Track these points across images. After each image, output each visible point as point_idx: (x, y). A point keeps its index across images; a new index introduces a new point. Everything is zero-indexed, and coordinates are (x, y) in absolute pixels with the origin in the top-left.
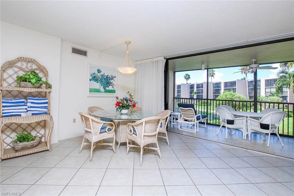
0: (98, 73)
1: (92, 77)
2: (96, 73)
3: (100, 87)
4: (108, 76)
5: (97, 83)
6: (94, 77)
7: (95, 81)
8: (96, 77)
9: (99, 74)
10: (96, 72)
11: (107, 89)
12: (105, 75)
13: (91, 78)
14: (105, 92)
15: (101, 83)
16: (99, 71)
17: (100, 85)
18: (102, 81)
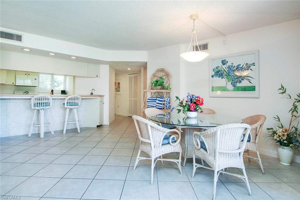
0: (223, 65)
1: (215, 72)
2: (221, 66)
3: (227, 84)
4: (240, 65)
5: (222, 78)
6: (218, 72)
7: (219, 77)
8: (220, 71)
9: (224, 67)
10: (220, 64)
11: (238, 85)
12: (234, 65)
13: (213, 73)
14: (234, 90)
15: (227, 78)
16: (224, 62)
17: (227, 80)
18: (229, 75)
